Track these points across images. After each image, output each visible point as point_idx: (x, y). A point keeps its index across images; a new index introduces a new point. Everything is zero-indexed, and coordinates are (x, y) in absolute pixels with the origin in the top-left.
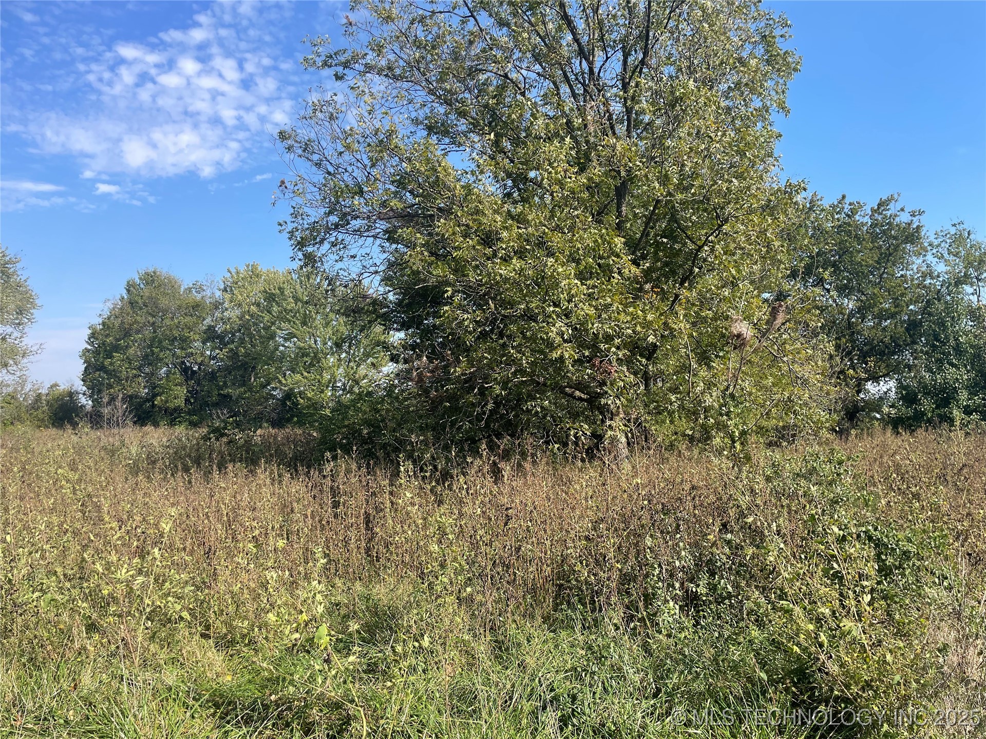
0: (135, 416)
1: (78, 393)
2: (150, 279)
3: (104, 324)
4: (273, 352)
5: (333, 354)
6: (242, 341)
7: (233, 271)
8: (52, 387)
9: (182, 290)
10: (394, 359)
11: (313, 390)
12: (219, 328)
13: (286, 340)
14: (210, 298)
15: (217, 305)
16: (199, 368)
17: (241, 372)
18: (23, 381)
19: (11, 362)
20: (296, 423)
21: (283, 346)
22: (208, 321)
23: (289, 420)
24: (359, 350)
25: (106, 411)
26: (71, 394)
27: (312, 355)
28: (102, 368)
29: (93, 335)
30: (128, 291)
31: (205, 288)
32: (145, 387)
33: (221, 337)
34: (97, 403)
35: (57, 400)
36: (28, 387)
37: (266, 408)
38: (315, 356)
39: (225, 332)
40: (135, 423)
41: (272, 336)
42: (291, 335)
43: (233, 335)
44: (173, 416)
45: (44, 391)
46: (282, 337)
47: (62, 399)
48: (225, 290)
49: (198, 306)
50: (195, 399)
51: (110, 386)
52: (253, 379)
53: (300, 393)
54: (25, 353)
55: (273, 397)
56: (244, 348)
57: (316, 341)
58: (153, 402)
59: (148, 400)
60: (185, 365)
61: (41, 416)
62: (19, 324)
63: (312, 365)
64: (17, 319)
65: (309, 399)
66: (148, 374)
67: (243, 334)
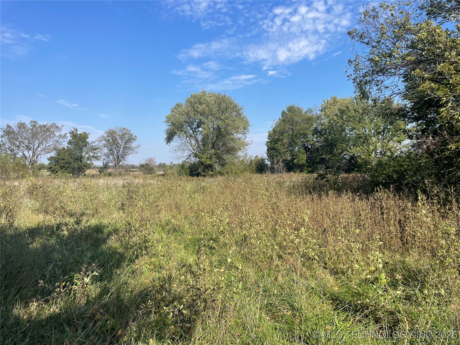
0: (287, 169)
1: (265, 159)
2: (291, 109)
3: (273, 130)
4: (344, 138)
5: (374, 136)
6: (330, 133)
7: (326, 101)
8: (256, 157)
9: (303, 112)
10: (411, 137)
11: (365, 155)
12: (319, 128)
13: (350, 131)
14: (315, 115)
15: (318, 118)
16: (311, 147)
17: (330, 147)
18: (246, 155)
19: (242, 148)
20: (356, 171)
21: (349, 134)
22: (315, 125)
23: (353, 170)
24: (389, 134)
25: (276, 166)
26: (263, 160)
27: (364, 137)
28: (274, 149)
29: (270, 136)
30: (282, 115)
31: (313, 110)
32: (290, 156)
33: (320, 132)
34: (272, 163)
35: (258, 162)
36: (248, 157)
37: (342, 164)
38: (365, 138)
39: (323, 129)
40: (287, 171)
41: (344, 130)
42: (353, 129)
43: (326, 131)
44: (301, 168)
45: (253, 159)
46: (349, 130)
47: (259, 162)
48: (322, 110)
49: (310, 119)
50: (310, 160)
51: (277, 156)
52: (335, 150)
53: (358, 156)
54: (247, 144)
55: (345, 158)
56: (331, 136)
57: (365, 131)
58: (293, 162)
59: (291, 161)
60: (306, 146)
61: (253, 169)
62: (244, 133)
63: (364, 142)
64: (244, 131)
65: (363, 159)
66: (290, 150)
67: (330, 130)
